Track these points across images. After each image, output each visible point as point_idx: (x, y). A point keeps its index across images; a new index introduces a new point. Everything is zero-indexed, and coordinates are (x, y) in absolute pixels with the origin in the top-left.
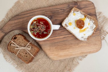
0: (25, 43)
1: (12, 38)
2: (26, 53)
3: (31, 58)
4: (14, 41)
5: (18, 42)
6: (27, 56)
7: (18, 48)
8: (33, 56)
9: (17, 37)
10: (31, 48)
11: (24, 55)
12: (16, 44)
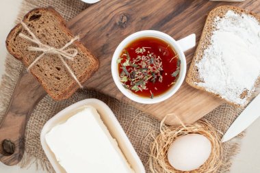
0: (61, 39)
1: (27, 16)
2: (59, 69)
3: (70, 85)
4: (29, 25)
5: (40, 30)
6: (60, 77)
7: (36, 49)
8: (78, 81)
9: (40, 16)
10: (75, 54)
11: (51, 71)
12: (35, 34)
